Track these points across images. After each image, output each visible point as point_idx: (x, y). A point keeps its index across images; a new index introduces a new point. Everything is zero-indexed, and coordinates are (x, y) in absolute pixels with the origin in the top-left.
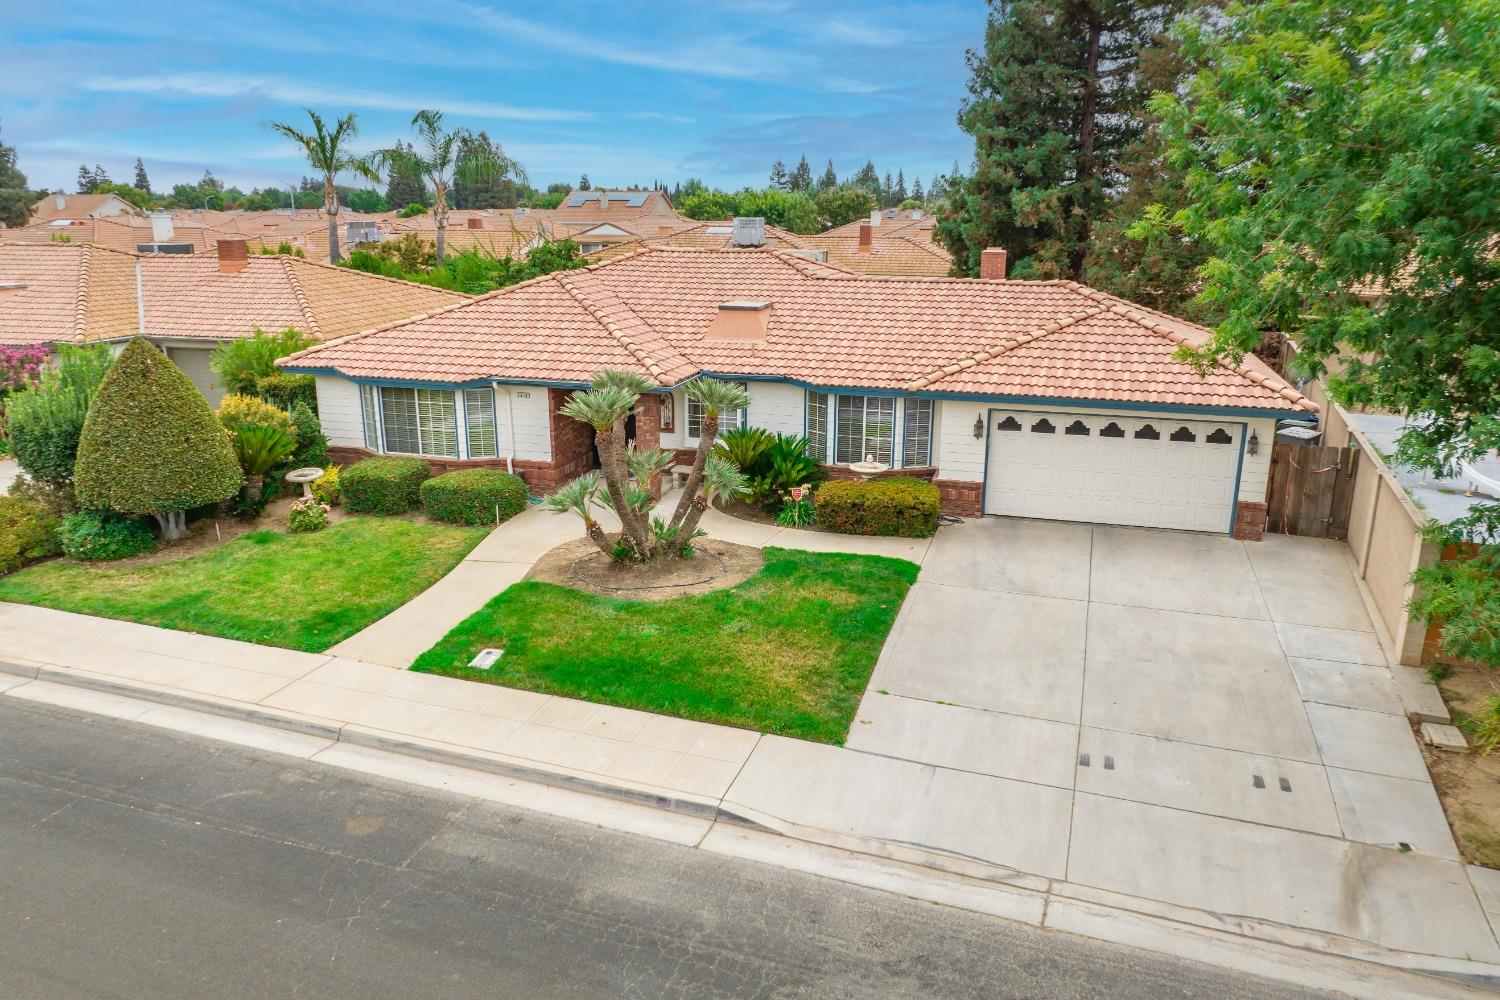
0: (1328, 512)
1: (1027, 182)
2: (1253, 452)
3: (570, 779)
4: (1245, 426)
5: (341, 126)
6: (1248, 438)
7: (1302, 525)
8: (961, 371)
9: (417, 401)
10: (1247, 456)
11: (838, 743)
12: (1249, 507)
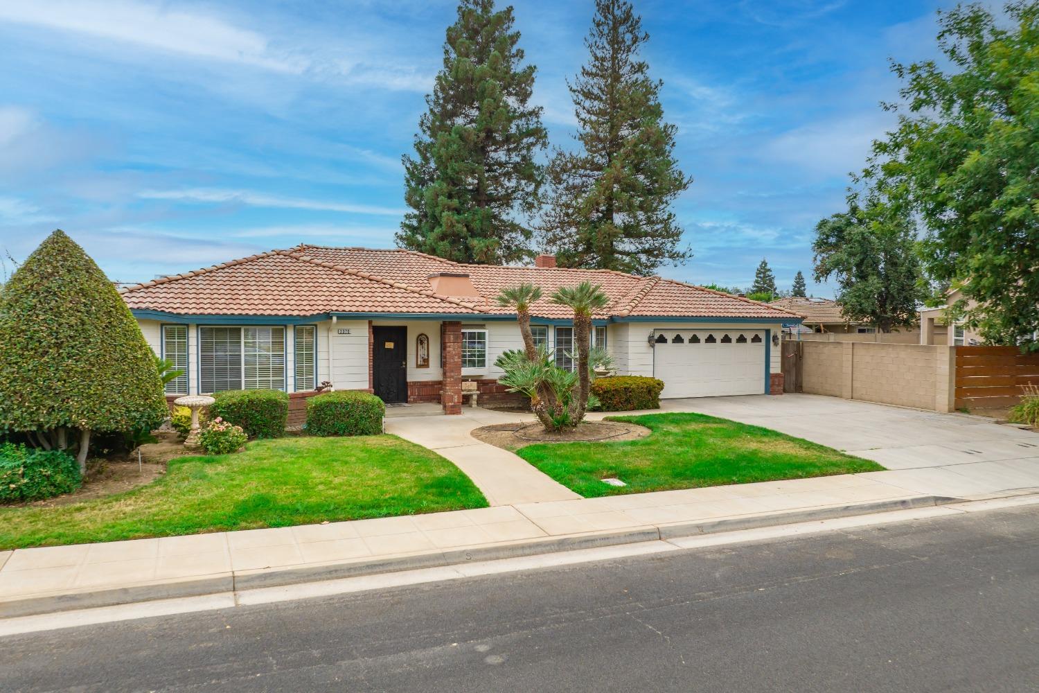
0: (795, 379)
2: (777, 344)
3: (847, 508)
4: (768, 332)
6: (772, 337)
8: (637, 306)
9: (243, 340)
10: (773, 348)
11: (885, 469)
12: (776, 375)
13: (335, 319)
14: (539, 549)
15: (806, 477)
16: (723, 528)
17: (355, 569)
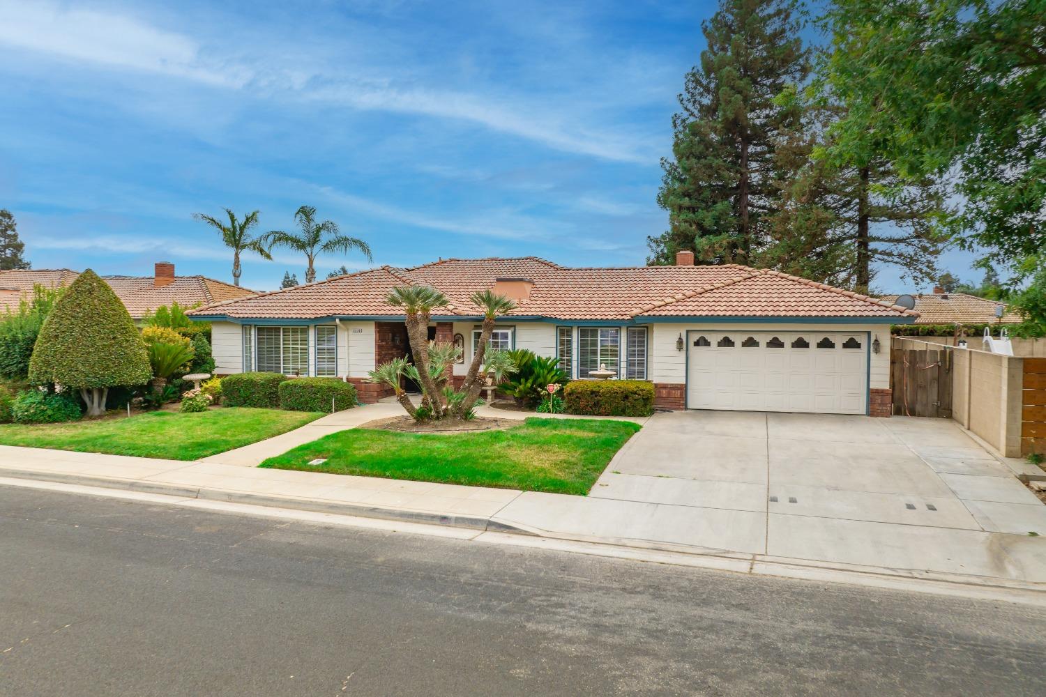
0: (936, 398)
1: (705, 232)
2: (877, 351)
3: (373, 510)
4: (869, 333)
5: (247, 219)
6: (872, 342)
7: (918, 408)
8: (666, 305)
9: (282, 337)
10: (873, 355)
11: (582, 494)
12: (882, 391)
13: (338, 321)
15: (466, 485)
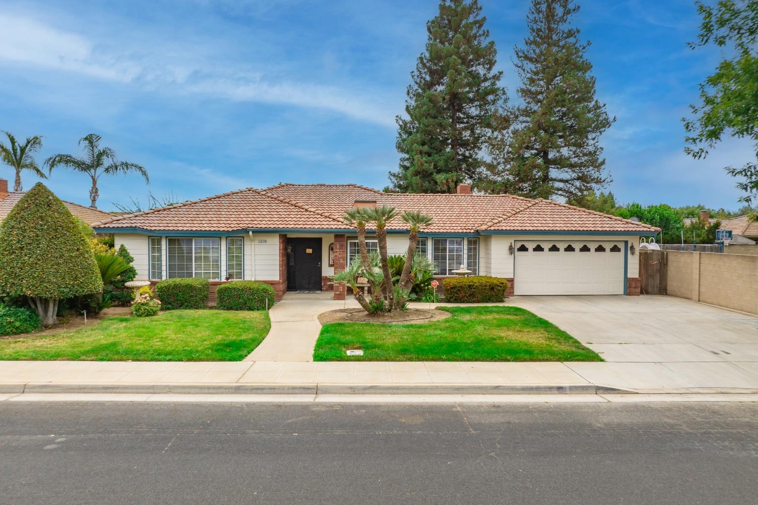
0: (658, 282)
2: (633, 253)
4: (626, 242)
6: (629, 248)
7: (650, 290)
9: (194, 246)
10: (629, 256)
11: (602, 360)
12: (633, 279)
13: (251, 233)
14: (221, 390)
15: (513, 361)
16: (374, 391)
17: (95, 388)
